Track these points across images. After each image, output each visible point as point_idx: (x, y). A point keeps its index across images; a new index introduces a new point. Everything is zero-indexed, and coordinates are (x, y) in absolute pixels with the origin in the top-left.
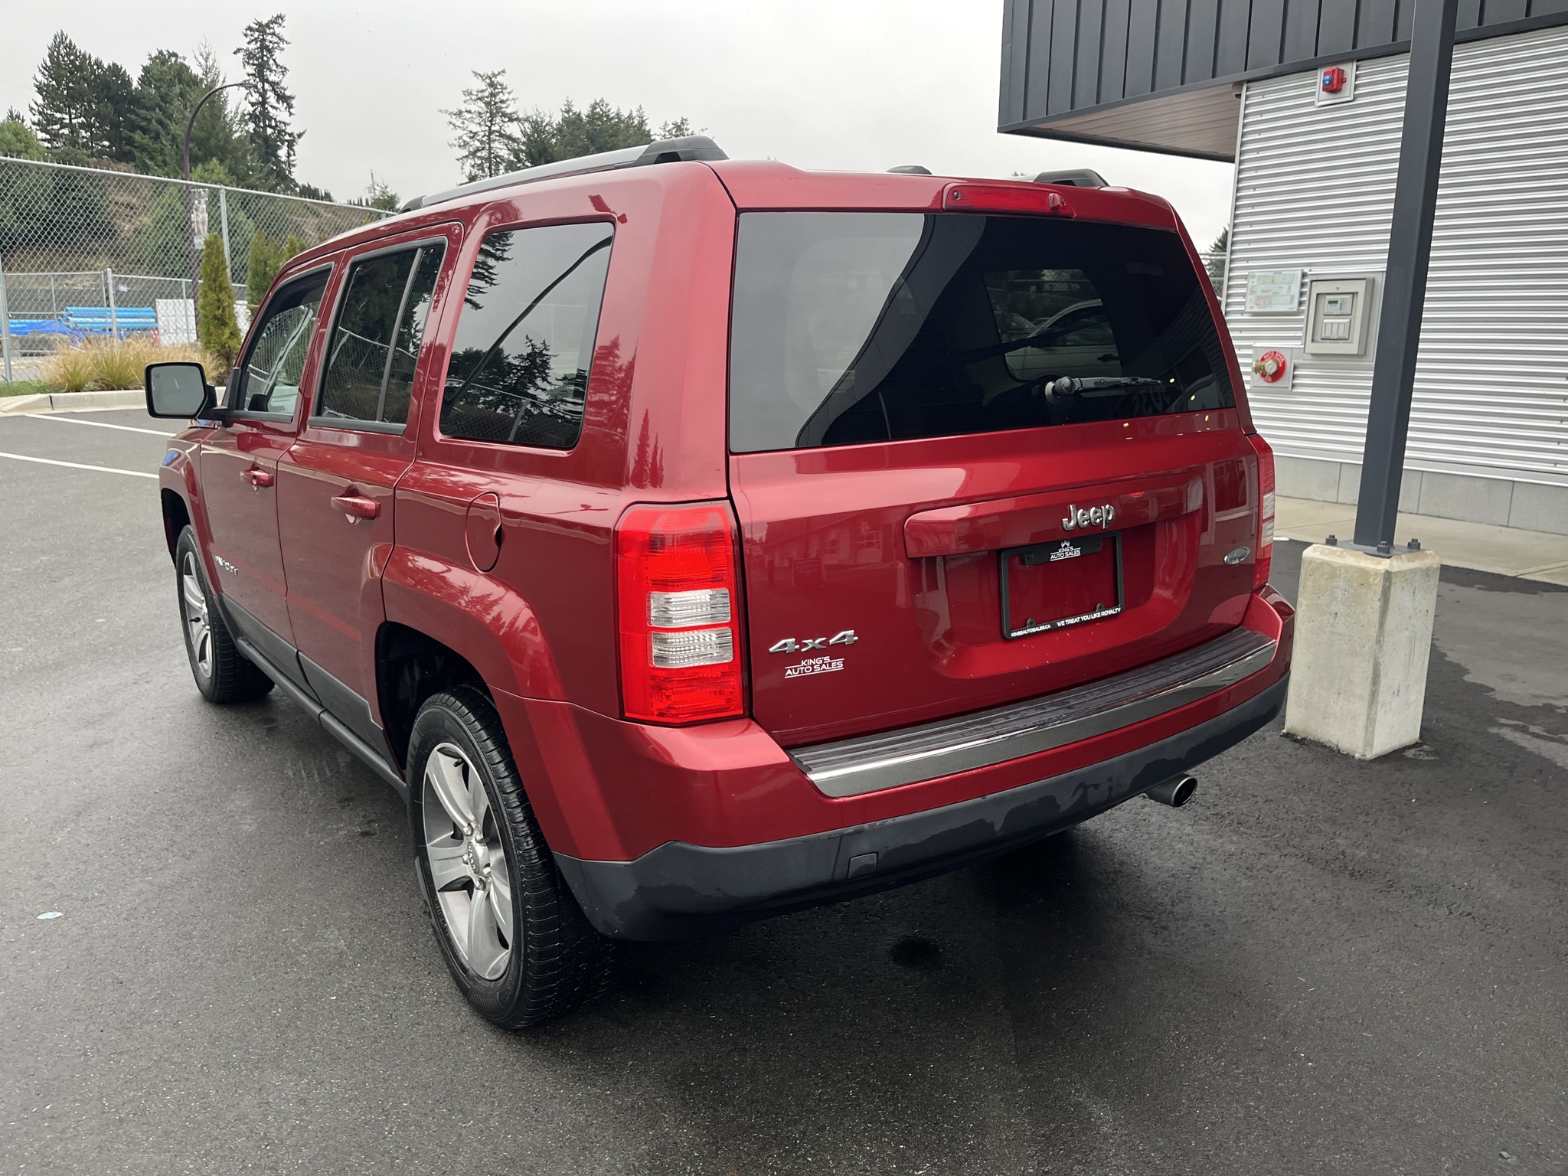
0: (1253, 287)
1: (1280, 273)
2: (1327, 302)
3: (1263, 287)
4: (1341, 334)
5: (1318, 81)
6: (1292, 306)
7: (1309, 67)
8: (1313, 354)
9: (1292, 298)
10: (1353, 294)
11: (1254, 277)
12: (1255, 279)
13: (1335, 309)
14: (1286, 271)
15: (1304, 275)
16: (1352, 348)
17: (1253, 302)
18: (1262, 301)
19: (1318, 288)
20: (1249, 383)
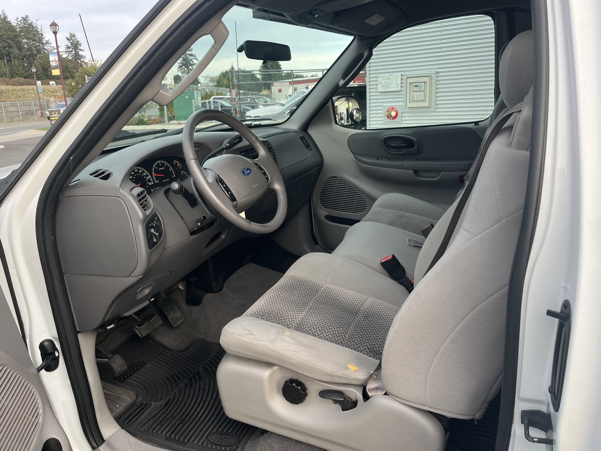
0: (380, 81)
1: (391, 75)
2: (414, 86)
3: (385, 81)
4: (421, 99)
6: (398, 88)
8: (409, 108)
10: (425, 82)
11: (380, 77)
12: (381, 77)
13: (417, 89)
14: (393, 74)
15: (402, 75)
16: (426, 104)
17: (381, 87)
18: (385, 87)
19: (410, 80)
20: (382, 120)
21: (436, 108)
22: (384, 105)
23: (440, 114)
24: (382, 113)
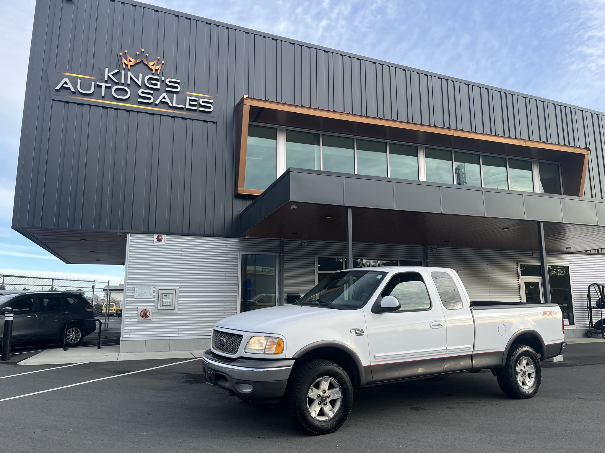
0: (137, 290)
1: (146, 287)
2: (163, 296)
3: (141, 291)
4: (169, 304)
5: (154, 237)
6: (150, 296)
7: (153, 233)
8: (158, 310)
9: (151, 294)
10: (171, 293)
11: (137, 288)
12: (138, 288)
13: (166, 297)
14: (148, 286)
15: (154, 288)
16: (173, 308)
17: (137, 295)
18: (140, 295)
19: (160, 292)
20: (137, 319)
21: (178, 311)
22: (138, 307)
23: (180, 314)
24: (137, 313)
